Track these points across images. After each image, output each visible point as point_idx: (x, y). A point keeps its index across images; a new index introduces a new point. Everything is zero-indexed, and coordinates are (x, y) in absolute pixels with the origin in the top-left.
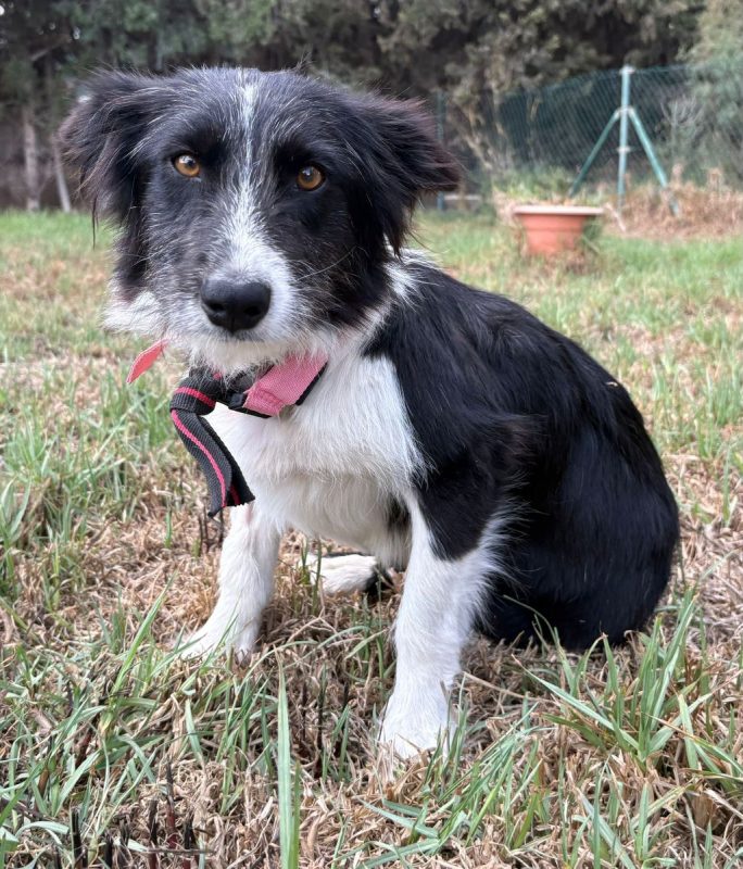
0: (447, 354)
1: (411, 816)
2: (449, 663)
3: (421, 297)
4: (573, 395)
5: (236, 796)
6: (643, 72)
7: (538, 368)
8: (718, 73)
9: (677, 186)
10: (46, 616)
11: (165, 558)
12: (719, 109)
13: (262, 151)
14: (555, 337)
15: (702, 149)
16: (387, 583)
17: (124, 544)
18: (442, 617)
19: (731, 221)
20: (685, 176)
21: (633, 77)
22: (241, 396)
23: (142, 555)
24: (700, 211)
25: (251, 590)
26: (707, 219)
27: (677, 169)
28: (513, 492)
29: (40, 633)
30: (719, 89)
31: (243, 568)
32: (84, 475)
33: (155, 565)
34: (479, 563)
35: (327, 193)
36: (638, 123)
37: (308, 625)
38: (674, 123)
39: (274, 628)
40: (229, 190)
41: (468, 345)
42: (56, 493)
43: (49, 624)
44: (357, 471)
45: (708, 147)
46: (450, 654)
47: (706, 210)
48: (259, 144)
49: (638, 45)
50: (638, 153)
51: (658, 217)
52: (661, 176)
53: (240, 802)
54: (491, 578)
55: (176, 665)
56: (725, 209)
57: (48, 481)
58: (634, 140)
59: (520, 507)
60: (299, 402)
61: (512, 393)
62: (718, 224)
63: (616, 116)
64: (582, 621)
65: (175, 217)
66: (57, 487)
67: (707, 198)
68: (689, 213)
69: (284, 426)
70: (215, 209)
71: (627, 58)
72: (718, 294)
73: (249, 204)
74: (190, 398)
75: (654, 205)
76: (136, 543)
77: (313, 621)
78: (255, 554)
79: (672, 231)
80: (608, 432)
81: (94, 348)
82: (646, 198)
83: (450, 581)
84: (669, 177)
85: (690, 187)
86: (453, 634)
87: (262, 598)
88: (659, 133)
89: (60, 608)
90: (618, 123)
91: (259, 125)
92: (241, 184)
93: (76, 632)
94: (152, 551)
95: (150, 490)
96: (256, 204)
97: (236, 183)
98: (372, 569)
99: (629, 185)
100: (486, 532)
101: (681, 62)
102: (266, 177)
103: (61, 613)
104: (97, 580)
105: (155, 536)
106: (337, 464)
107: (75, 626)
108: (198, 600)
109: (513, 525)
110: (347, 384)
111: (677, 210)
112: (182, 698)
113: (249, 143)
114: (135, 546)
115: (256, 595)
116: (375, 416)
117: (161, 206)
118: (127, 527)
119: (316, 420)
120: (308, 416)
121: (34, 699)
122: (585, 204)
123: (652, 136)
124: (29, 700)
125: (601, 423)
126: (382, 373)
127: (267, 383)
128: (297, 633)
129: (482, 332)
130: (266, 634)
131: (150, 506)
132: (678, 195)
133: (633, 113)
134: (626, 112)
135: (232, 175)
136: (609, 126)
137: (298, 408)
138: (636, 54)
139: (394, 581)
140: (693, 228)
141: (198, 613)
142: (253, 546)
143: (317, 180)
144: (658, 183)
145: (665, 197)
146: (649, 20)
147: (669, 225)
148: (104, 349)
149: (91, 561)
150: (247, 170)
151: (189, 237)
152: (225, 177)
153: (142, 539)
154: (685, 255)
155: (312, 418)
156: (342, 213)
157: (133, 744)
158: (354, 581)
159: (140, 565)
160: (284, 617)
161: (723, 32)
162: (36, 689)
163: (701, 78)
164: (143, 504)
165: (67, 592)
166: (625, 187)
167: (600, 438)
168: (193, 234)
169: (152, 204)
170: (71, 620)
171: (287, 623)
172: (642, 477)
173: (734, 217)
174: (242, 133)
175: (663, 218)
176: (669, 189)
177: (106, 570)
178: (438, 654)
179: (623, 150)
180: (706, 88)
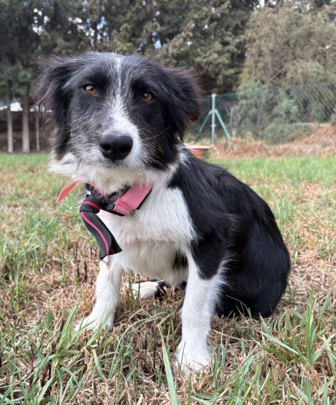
0: (202, 187)
1: (208, 400)
2: (206, 326)
3: (190, 162)
4: (250, 207)
5: (123, 395)
6: (220, 96)
7: (236, 195)
8: (249, 96)
9: (234, 139)
10: (13, 315)
11: (63, 287)
12: (249, 109)
13: (126, 81)
14: (240, 183)
15: (243, 125)
16: (164, 294)
17: (43, 281)
18: (203, 306)
19: (255, 152)
20: (237, 136)
21: (216, 98)
22: (112, 205)
23: (52, 286)
24: (244, 148)
25: (111, 299)
26: (246, 151)
27: (234, 133)
28: (230, 248)
29: (11, 322)
30: (249, 102)
31: (107, 288)
32: (23, 253)
33: (58, 290)
34: (217, 280)
35: (154, 104)
36: (219, 115)
37: (137, 312)
38: (231, 115)
39: (120, 315)
40: (111, 98)
41: (209, 185)
42: (10, 261)
43: (15, 318)
44: (166, 240)
45: (245, 124)
46: (207, 322)
47: (246, 148)
48: (125, 78)
49: (216, 86)
50: (219, 127)
51: (228, 151)
52: (228, 135)
53: (125, 397)
54: (222, 287)
55: (82, 334)
56: (253, 147)
57: (6, 256)
58: (217, 121)
59: (233, 255)
60: (138, 208)
61: (227, 205)
62: (251, 153)
63: (210, 113)
64: (256, 306)
65: (85, 112)
66: (10, 258)
67: (246, 143)
68: (239, 149)
69: (131, 219)
70: (104, 107)
71: (212, 91)
72: (259, 177)
73: (121, 104)
74: (89, 206)
75: (226, 146)
76: (49, 281)
77: (139, 311)
78: (112, 282)
79: (233, 156)
80: (263, 222)
81: (14, 203)
82: (223, 144)
83: (206, 289)
84: (231, 135)
85: (239, 139)
86: (207, 313)
87: (116, 301)
88: (226, 119)
89: (20, 311)
90: (211, 115)
91: (124, 72)
92: (116, 95)
93: (27, 321)
94: (57, 284)
95: (51, 258)
96: (124, 104)
97: (114, 95)
98: (157, 287)
99: (216, 139)
100: (220, 266)
101: (234, 92)
102: (128, 93)
103: (20, 313)
104: (35, 298)
105: (57, 278)
106: (157, 237)
107: (27, 319)
108: (84, 304)
109: (230, 263)
110: (161, 200)
111: (235, 148)
112: (89, 349)
113: (120, 79)
114: (48, 282)
115: (113, 300)
116: (175, 215)
117: (78, 109)
118: (44, 275)
119: (146, 217)
120: (143, 215)
121: (17, 353)
122: (203, 145)
123: (224, 120)
124: (14, 353)
125: (260, 219)
126: (177, 195)
127: (125, 198)
128: (132, 317)
129: (213, 179)
130: (117, 318)
131: (51, 265)
132: (235, 142)
133: (216, 111)
134: (214, 111)
135: (112, 91)
136: (208, 117)
137: (137, 211)
138: (216, 89)
139: (167, 292)
140: (241, 155)
141: (84, 310)
142: (111, 278)
143: (150, 98)
144: (227, 138)
145: (230, 143)
146: (220, 77)
147: (232, 154)
148: (18, 203)
149: (31, 289)
150: (119, 90)
151: (92, 120)
152: (109, 92)
153: (52, 279)
154: (241, 164)
155: (145, 216)
156: (160, 115)
157: (69, 372)
158: (150, 293)
159: (52, 291)
160: (125, 310)
161: (250, 81)
162: (17, 348)
163: (242, 98)
164: (48, 265)
165: (21, 303)
166: (214, 140)
167: (260, 226)
168: (94, 118)
169: (73, 108)
170: (24, 316)
171: (126, 312)
172: (277, 242)
173: (256, 150)
174: (116, 74)
175: (229, 151)
176: (231, 140)
177: (38, 293)
178: (201, 322)
179: (213, 126)
180: (244, 102)
